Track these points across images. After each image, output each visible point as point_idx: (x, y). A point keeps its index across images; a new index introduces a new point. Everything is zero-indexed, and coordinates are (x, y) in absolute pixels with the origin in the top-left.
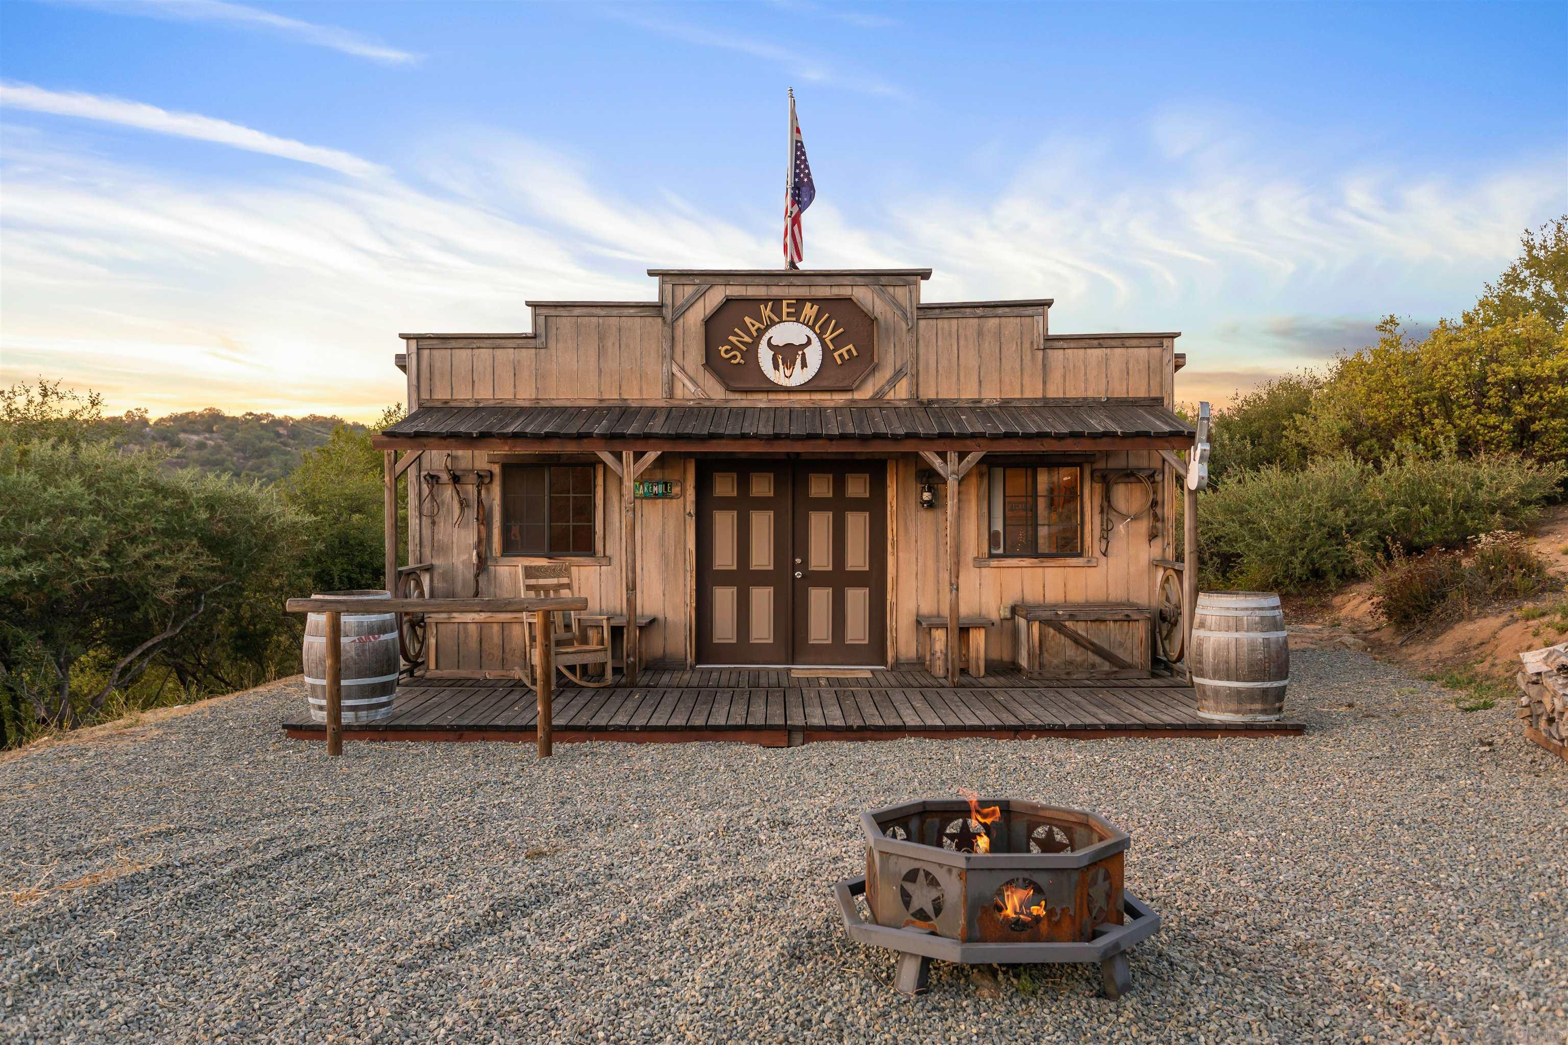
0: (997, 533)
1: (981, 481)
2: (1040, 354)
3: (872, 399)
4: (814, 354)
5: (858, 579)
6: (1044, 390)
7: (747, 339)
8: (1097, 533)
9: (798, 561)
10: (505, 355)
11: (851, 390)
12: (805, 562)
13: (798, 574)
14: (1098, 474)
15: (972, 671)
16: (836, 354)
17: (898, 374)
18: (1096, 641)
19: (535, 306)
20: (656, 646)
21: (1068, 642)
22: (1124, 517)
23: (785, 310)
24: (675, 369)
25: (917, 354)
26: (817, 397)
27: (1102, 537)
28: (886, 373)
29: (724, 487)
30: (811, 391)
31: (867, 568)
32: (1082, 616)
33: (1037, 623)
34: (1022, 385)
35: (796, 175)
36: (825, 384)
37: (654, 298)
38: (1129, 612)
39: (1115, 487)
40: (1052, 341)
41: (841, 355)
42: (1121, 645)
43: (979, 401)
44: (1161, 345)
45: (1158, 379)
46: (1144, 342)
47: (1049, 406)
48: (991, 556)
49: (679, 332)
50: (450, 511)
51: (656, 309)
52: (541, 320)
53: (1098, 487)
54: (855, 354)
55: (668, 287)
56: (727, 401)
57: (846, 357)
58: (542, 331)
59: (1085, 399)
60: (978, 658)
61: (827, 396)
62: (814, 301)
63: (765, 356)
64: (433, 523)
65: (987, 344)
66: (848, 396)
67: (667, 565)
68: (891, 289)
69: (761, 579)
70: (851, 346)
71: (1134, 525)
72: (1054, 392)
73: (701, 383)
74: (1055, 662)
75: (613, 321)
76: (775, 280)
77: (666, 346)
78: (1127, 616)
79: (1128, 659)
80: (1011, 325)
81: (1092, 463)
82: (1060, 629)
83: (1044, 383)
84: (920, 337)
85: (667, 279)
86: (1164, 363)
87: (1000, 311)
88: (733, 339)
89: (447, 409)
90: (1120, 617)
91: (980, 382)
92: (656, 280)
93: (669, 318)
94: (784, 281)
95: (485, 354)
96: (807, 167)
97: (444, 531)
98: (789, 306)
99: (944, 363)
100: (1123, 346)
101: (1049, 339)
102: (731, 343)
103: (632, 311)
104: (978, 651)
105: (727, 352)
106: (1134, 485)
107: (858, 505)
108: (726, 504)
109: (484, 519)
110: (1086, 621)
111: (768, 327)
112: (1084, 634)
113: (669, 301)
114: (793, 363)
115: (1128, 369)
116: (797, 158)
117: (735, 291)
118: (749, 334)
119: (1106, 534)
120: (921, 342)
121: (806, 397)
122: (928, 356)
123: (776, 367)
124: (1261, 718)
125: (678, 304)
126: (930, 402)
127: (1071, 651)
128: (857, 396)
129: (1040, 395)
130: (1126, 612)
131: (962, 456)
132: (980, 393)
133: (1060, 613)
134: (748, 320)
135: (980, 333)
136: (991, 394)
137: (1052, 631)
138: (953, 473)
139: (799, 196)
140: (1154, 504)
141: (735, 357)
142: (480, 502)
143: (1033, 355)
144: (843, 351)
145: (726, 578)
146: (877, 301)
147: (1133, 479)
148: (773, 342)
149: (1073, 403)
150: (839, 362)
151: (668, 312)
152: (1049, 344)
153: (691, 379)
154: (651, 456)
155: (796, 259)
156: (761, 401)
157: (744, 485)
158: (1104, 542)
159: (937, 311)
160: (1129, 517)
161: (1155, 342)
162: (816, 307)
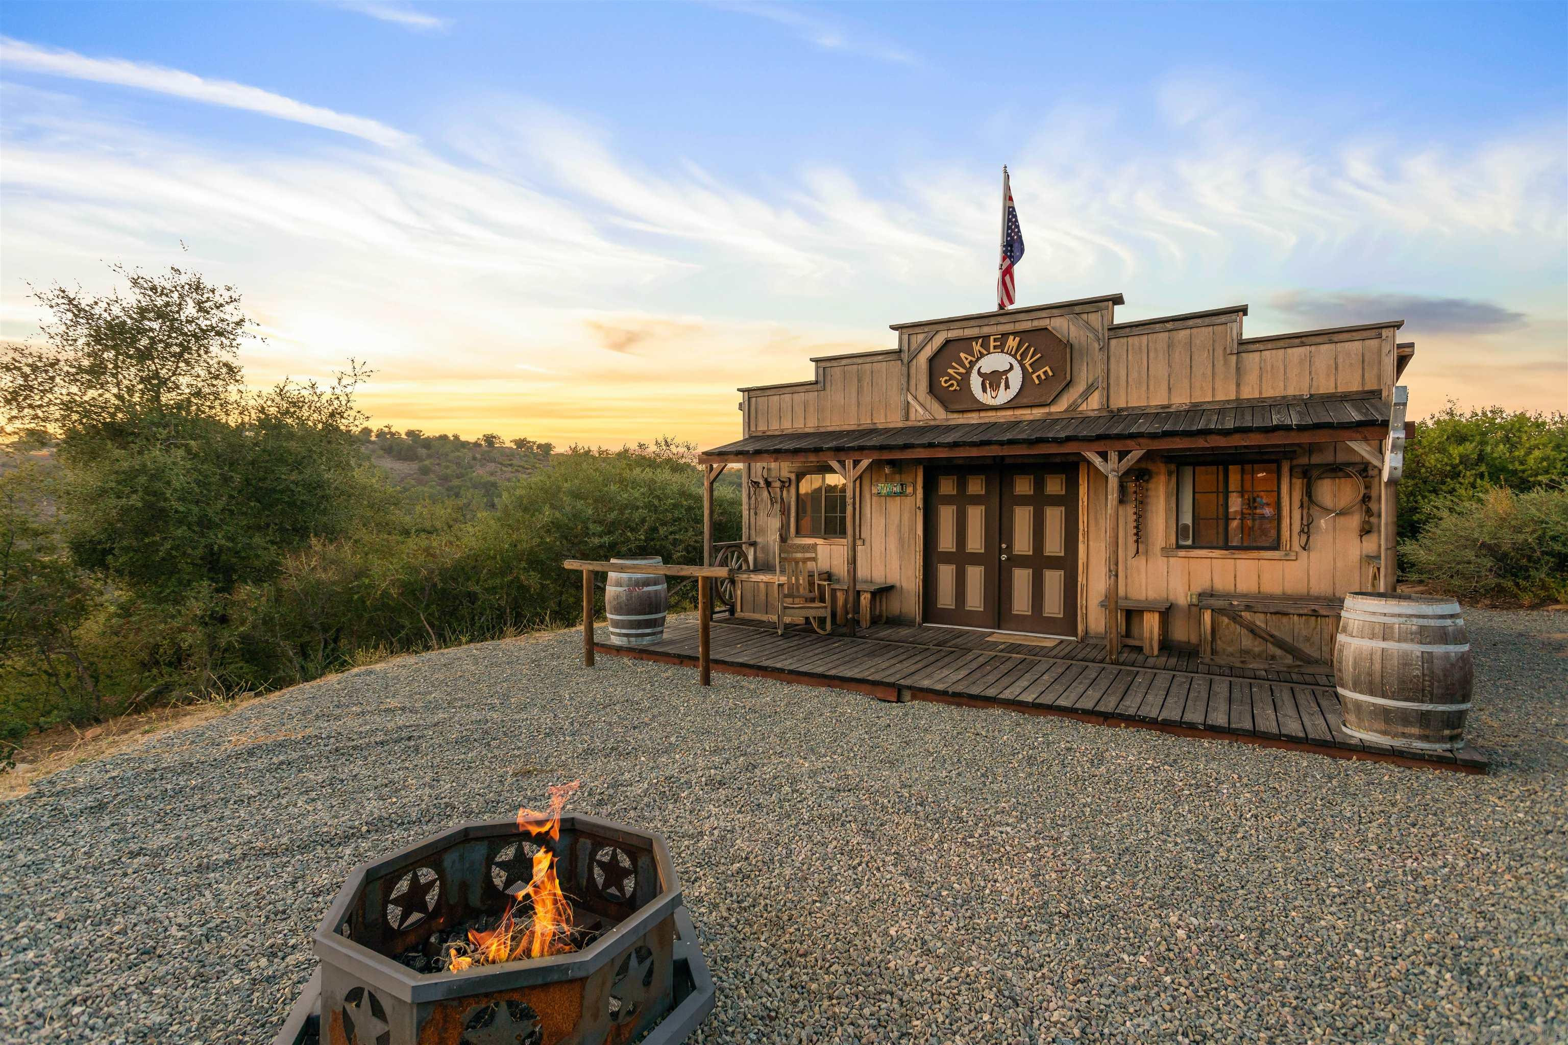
0: (1186, 527)
1: (1169, 480)
2: (1234, 358)
3: (1066, 411)
4: (1016, 378)
5: (1054, 563)
6: (1238, 392)
7: (962, 370)
8: (1297, 527)
9: (1004, 546)
10: (799, 398)
11: (1049, 405)
12: (1010, 547)
13: (1004, 557)
14: (1299, 470)
15: (1146, 650)
16: (1034, 376)
17: (1090, 389)
18: (1276, 633)
19: (816, 361)
20: (894, 606)
21: (1244, 631)
22: (1327, 511)
23: (992, 344)
24: (910, 398)
25: (1108, 370)
26: (1018, 412)
27: (1302, 531)
28: (1080, 387)
29: (947, 487)
30: (1014, 408)
31: (1062, 554)
32: (1260, 608)
33: (1209, 612)
34: (1213, 389)
35: (1008, 235)
36: (1025, 401)
37: (895, 346)
38: (1316, 607)
39: (1319, 482)
40: (1246, 346)
41: (1038, 377)
42: (1307, 639)
43: (1168, 406)
44: (1379, 336)
45: (1375, 371)
46: (1356, 335)
47: (1240, 406)
48: (1179, 547)
49: (913, 371)
50: (766, 505)
51: (896, 354)
52: (821, 371)
53: (1298, 483)
54: (1050, 374)
55: (906, 337)
56: (947, 420)
57: (1043, 377)
58: (821, 379)
59: (1284, 397)
60: (1151, 639)
61: (1027, 411)
62: (1015, 334)
63: (975, 382)
64: (756, 514)
65: (1177, 354)
66: (1046, 410)
67: (903, 546)
68: (1085, 316)
69: (975, 559)
70: (1047, 368)
71: (1341, 520)
72: (1249, 392)
73: (928, 407)
74: (1230, 649)
75: (868, 366)
76: (986, 321)
77: (904, 381)
78: (1314, 611)
79: (1316, 655)
80: (1203, 334)
81: (1291, 459)
82: (1235, 618)
83: (1238, 385)
84: (1111, 353)
85: (904, 330)
86: (1383, 354)
87: (1191, 323)
88: (950, 371)
89: (765, 437)
90: (1305, 611)
91: (1170, 389)
92: (897, 333)
93: (906, 361)
94: (993, 321)
95: (787, 397)
96: (1018, 227)
97: (762, 518)
98: (995, 340)
99: (1134, 375)
100: (1331, 342)
101: (1242, 343)
102: (949, 375)
103: (880, 357)
104: (1151, 632)
105: (946, 382)
106: (1343, 480)
107: (1055, 501)
108: (948, 500)
109: (785, 511)
110: (1266, 613)
111: (978, 359)
112: (1263, 626)
113: (905, 347)
114: (998, 386)
115: (1336, 364)
116: (1009, 220)
117: (952, 334)
118: (964, 366)
119: (1307, 530)
120: (1112, 360)
121: (1010, 413)
122: (1119, 370)
123: (984, 390)
124: (1419, 745)
125: (912, 349)
126: (1119, 410)
127: (1247, 642)
128: (1054, 409)
129: (1233, 397)
130: (1313, 607)
131: (1122, 455)
132: (1169, 399)
133: (1235, 603)
134: (962, 355)
135: (1170, 346)
136: (1181, 400)
137: (1226, 620)
138: (1113, 470)
139: (1011, 251)
140: (1366, 499)
141: (952, 385)
142: (782, 499)
143: (1226, 362)
144: (1041, 372)
145: (947, 558)
146: (1072, 328)
147: (1340, 474)
148: (982, 371)
149: (1270, 402)
150: (1037, 382)
151: (905, 357)
152: (1244, 347)
153: (922, 405)
154: (865, 463)
155: (1006, 302)
156: (974, 418)
157: (962, 485)
158: (1304, 538)
159: (1128, 330)
160: (1332, 511)
161: (1373, 333)
162: (1017, 339)
